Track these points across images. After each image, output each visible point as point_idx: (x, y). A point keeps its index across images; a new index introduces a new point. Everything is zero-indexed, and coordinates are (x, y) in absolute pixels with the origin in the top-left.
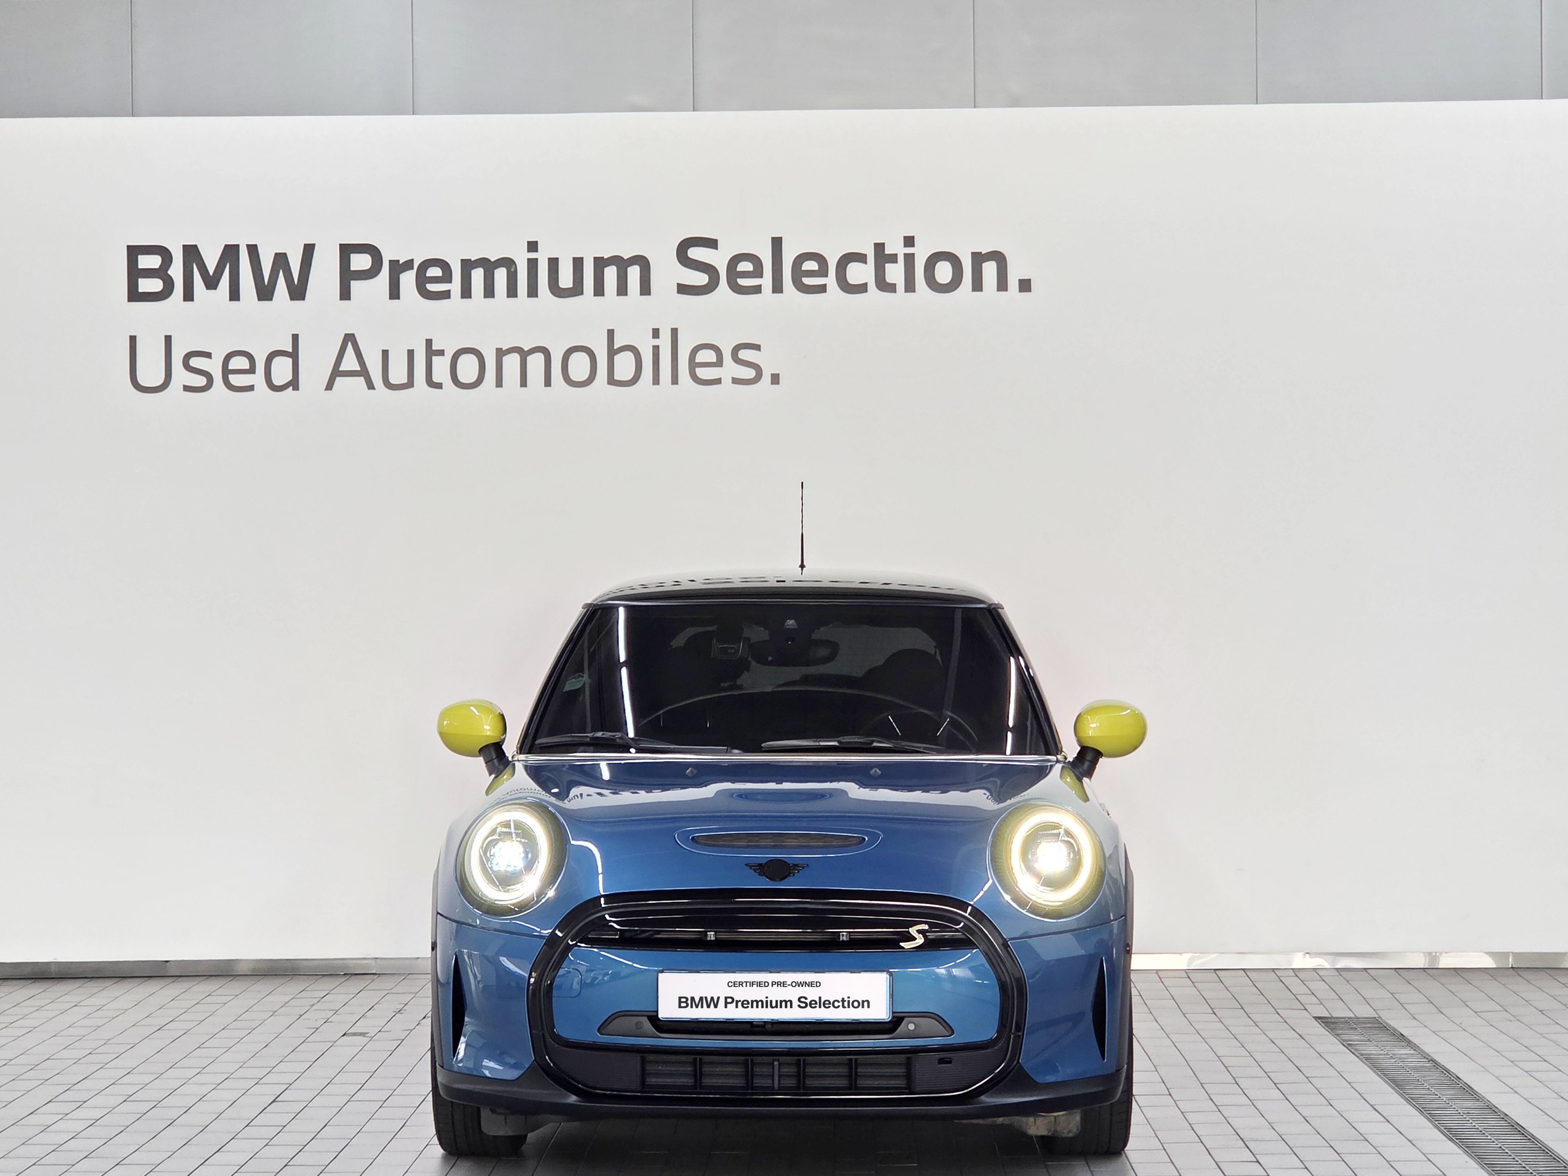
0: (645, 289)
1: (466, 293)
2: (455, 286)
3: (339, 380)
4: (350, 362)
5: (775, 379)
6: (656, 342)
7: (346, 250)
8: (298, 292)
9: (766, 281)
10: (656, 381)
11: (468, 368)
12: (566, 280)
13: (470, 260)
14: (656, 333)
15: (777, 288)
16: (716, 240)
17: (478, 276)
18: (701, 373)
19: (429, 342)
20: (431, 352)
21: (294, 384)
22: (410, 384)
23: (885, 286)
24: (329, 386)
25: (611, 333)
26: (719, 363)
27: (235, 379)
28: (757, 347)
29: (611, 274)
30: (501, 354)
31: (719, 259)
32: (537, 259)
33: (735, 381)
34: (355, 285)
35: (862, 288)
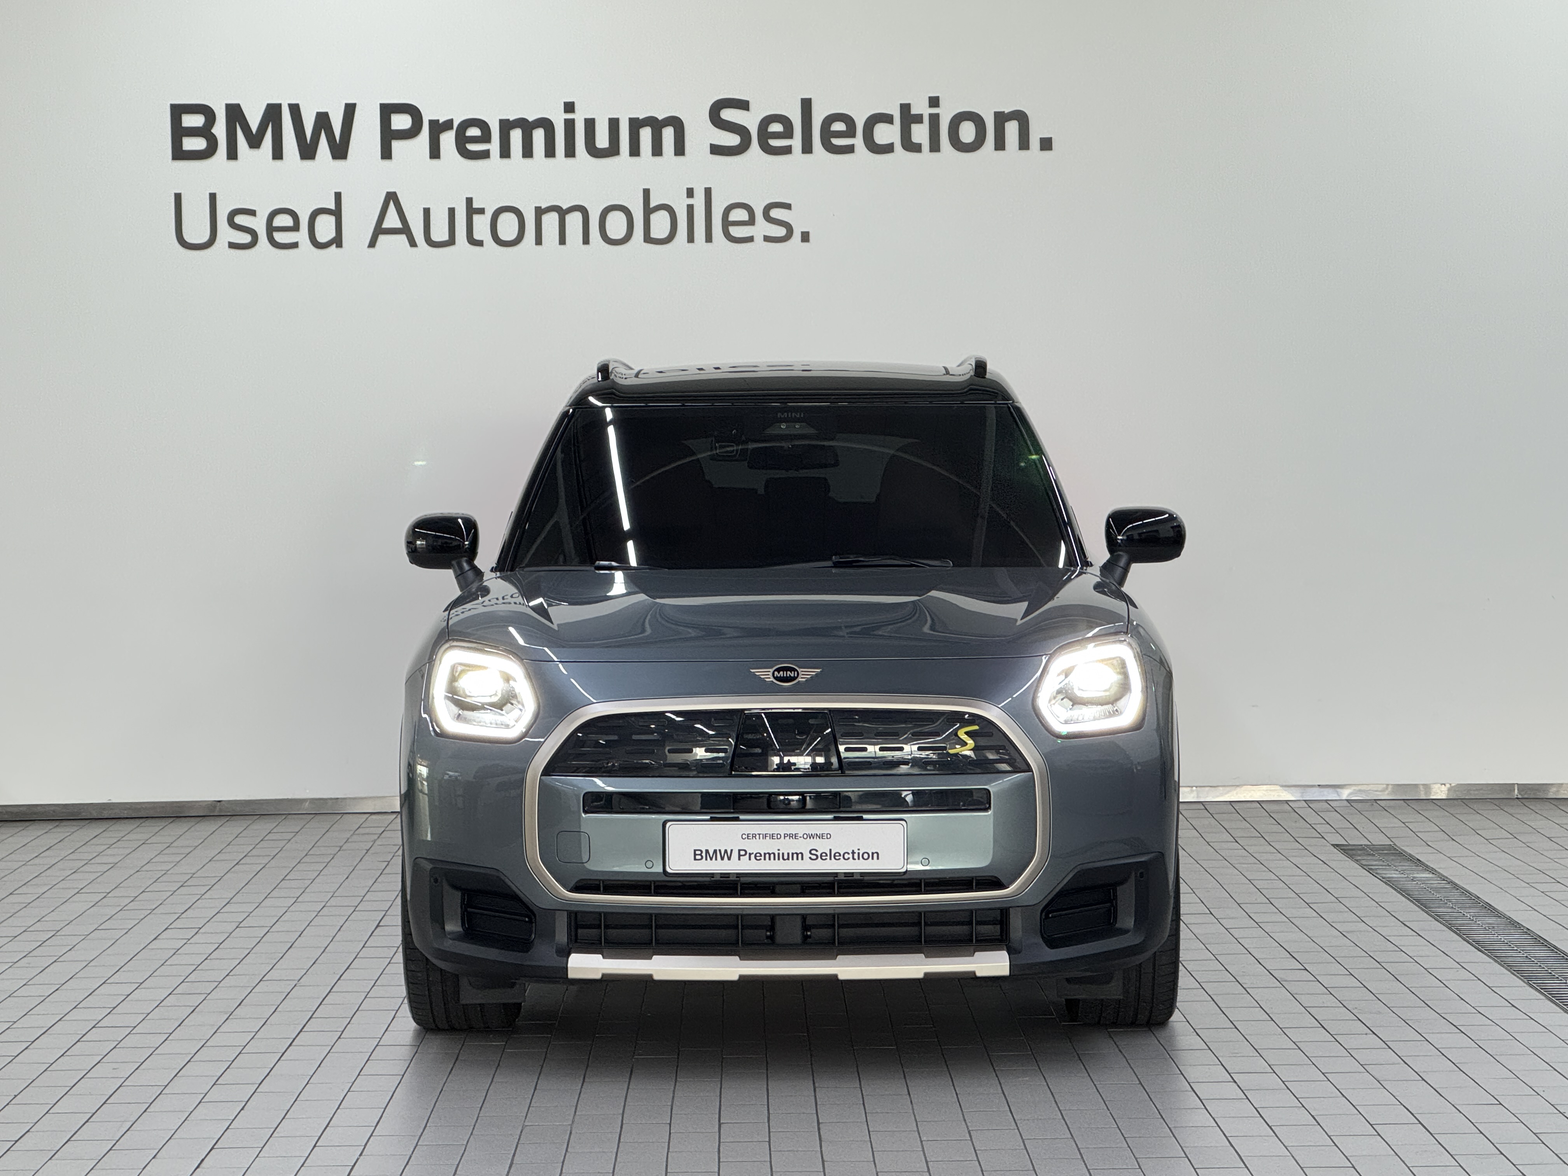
0: (680, 150)
1: (505, 153)
2: (494, 146)
3: (382, 238)
4: (392, 220)
5: (805, 237)
6: (690, 201)
7: (387, 111)
8: (340, 151)
9: (796, 142)
10: (691, 239)
11: (508, 227)
12: (602, 141)
13: (509, 120)
14: (690, 193)
15: (807, 148)
16: (748, 102)
17: (516, 136)
18: (735, 231)
19: (469, 201)
20: (472, 210)
21: (337, 241)
22: (451, 241)
23: (911, 147)
24: (372, 244)
25: (647, 193)
26: (751, 221)
27: (279, 237)
28: (788, 206)
29: (646, 134)
30: (540, 212)
31: (750, 121)
32: (573, 121)
33: (767, 239)
34: (396, 145)
35: (888, 149)
